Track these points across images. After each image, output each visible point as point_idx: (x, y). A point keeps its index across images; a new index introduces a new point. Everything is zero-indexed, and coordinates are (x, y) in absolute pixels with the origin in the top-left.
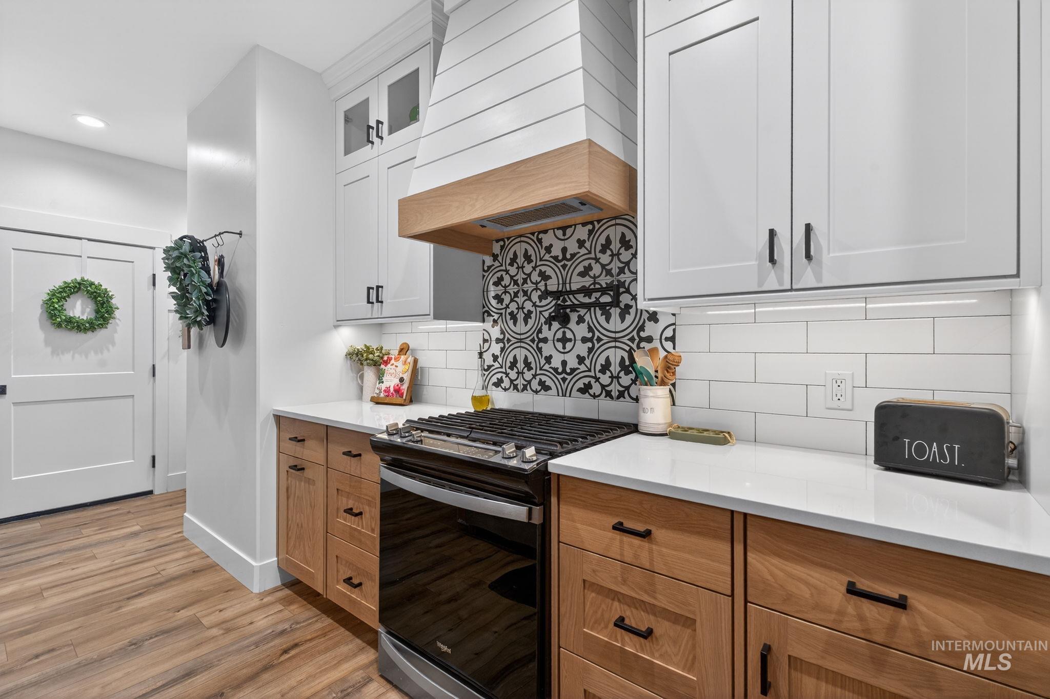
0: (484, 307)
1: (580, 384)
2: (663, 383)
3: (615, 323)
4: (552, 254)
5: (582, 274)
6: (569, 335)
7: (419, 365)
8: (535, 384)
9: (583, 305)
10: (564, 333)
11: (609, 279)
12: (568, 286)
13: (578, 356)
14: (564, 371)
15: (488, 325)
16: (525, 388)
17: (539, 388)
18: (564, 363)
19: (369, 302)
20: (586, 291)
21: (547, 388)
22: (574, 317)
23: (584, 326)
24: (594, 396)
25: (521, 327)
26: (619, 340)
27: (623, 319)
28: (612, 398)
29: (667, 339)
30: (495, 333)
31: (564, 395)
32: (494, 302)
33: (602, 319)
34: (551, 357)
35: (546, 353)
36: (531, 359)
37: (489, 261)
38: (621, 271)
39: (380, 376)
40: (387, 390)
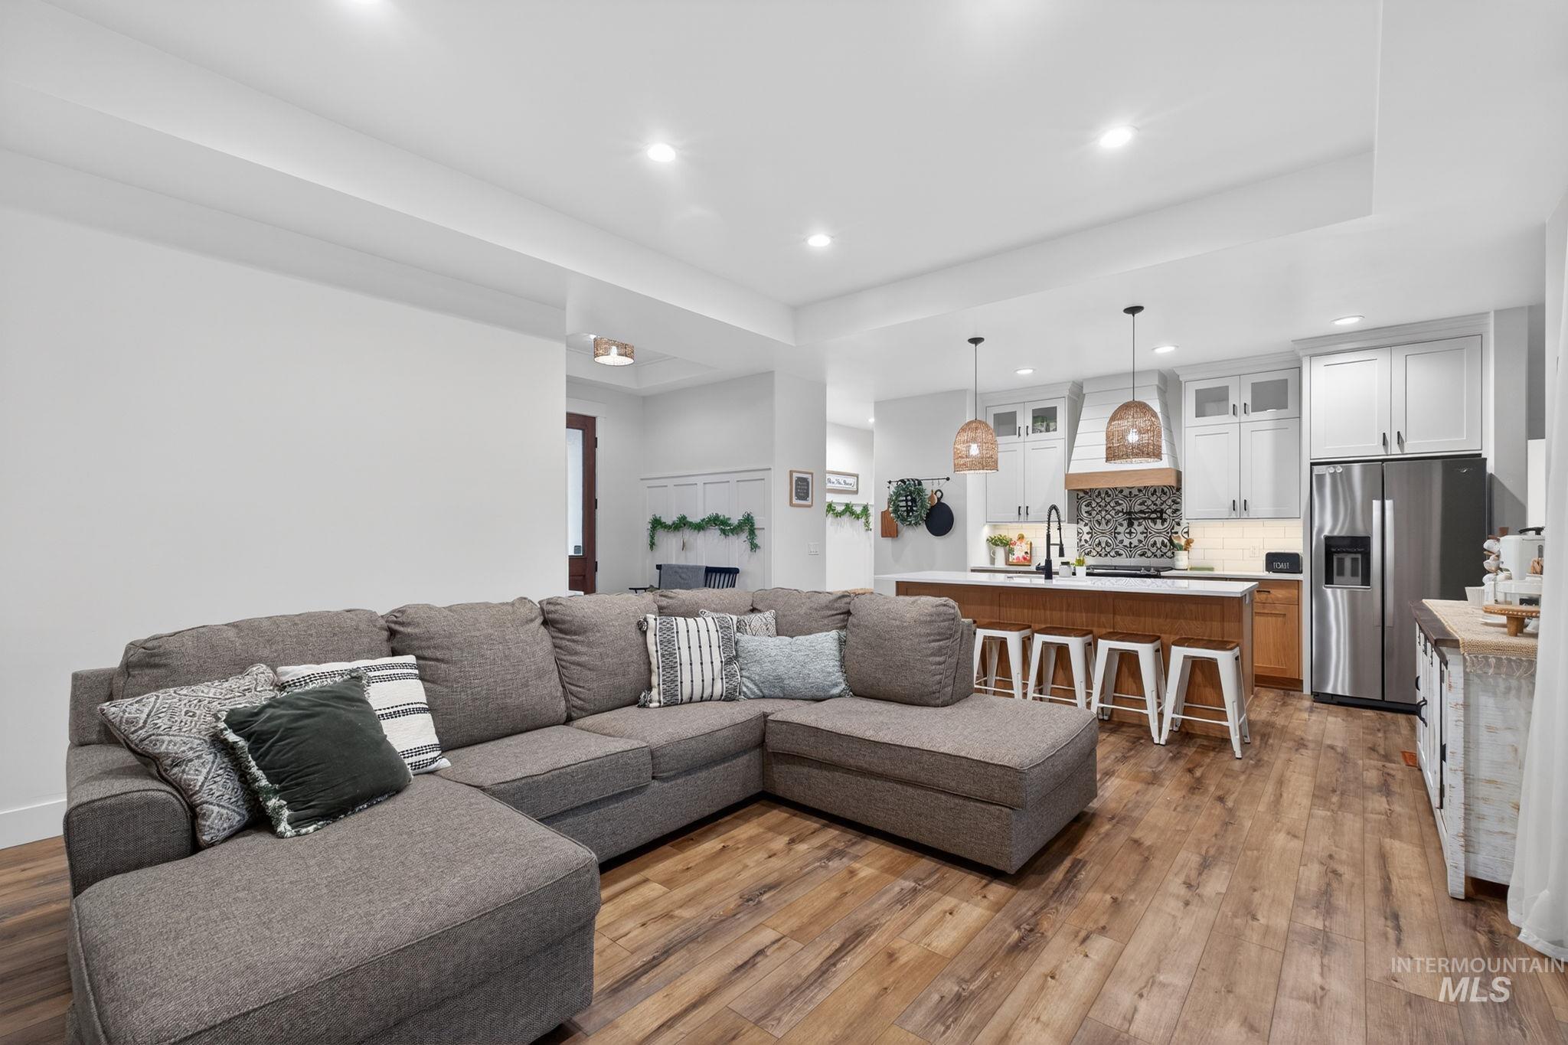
0: (1078, 516)
1: (1140, 552)
2: (1185, 550)
3: (1159, 526)
4: (1123, 494)
5: (1140, 504)
6: (1133, 530)
7: (1033, 546)
8: (1113, 553)
9: (1142, 518)
10: (1130, 529)
12: (1132, 509)
13: (1139, 540)
14: (1131, 547)
15: (1081, 525)
18: (1130, 543)
20: (1142, 512)
21: (1120, 555)
22: (1136, 523)
23: (1142, 528)
24: (1148, 557)
25: (1103, 526)
26: (1161, 533)
27: (1163, 524)
28: (1158, 557)
29: (1184, 533)
30: (1087, 529)
31: (1130, 557)
33: (1152, 525)
34: (1122, 540)
35: (1119, 539)
36: (1110, 541)
38: (1162, 504)
39: (1011, 551)
40: (1018, 558)
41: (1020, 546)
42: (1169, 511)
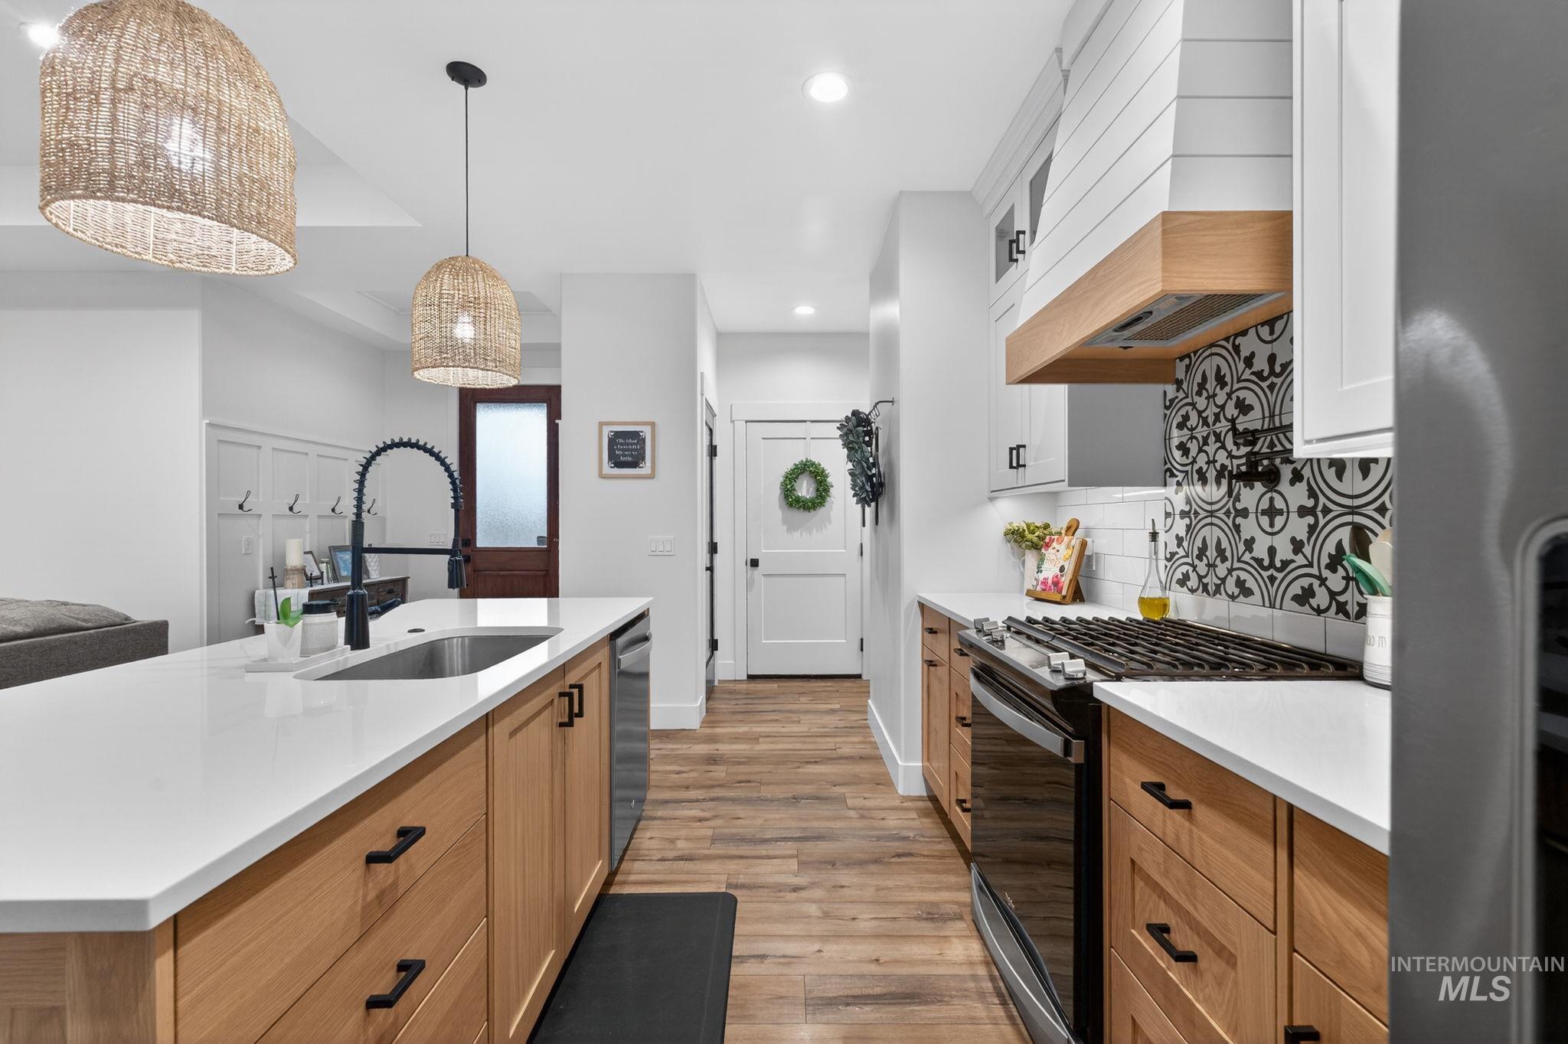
0: (1166, 463)
1: (1296, 589)
3: (1352, 481)
4: (1254, 369)
6: (1279, 504)
7: (1088, 550)
8: (1231, 586)
10: (1272, 500)
12: (1277, 418)
13: (1293, 540)
14: (1272, 565)
15: (1170, 491)
16: (1217, 591)
17: (1237, 591)
18: (1272, 551)
19: (1011, 467)
21: (1247, 592)
22: (1286, 472)
23: (1302, 487)
24: (1319, 611)
26: (1359, 510)
27: (1366, 473)
28: (1347, 615)
31: (1272, 606)
32: (1177, 454)
34: (1253, 540)
35: (1246, 535)
36: (1225, 544)
37: (1171, 390)
39: (1040, 562)
40: (1047, 582)
41: (1055, 551)
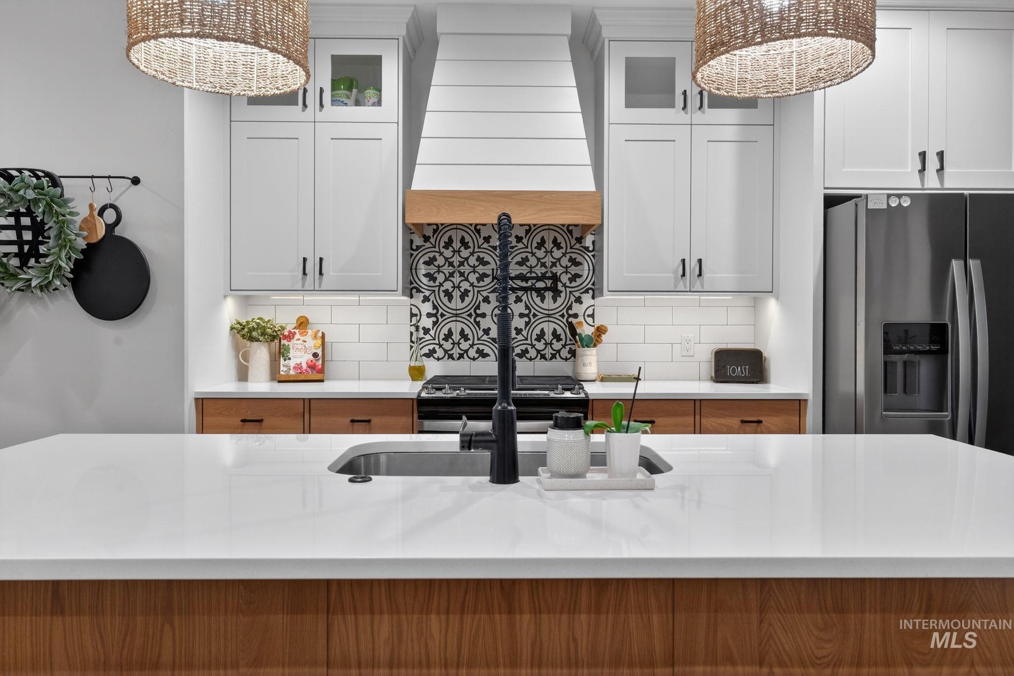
1: (518, 351)
2: (595, 346)
3: (549, 303)
4: (491, 244)
5: (520, 264)
7: (326, 340)
8: (472, 353)
9: (522, 289)
11: (543, 270)
13: (516, 329)
15: (418, 300)
16: (461, 357)
17: (477, 356)
19: (304, 273)
20: (522, 277)
21: (485, 355)
22: (512, 297)
23: (521, 305)
24: (531, 359)
25: (456, 303)
26: (552, 316)
27: (555, 301)
28: (546, 359)
29: (589, 316)
30: (427, 308)
32: (425, 280)
33: (538, 300)
34: (489, 329)
35: (484, 326)
36: (467, 331)
37: (419, 241)
38: (554, 264)
39: (281, 353)
40: (298, 367)
41: (300, 342)
42: (565, 278)
